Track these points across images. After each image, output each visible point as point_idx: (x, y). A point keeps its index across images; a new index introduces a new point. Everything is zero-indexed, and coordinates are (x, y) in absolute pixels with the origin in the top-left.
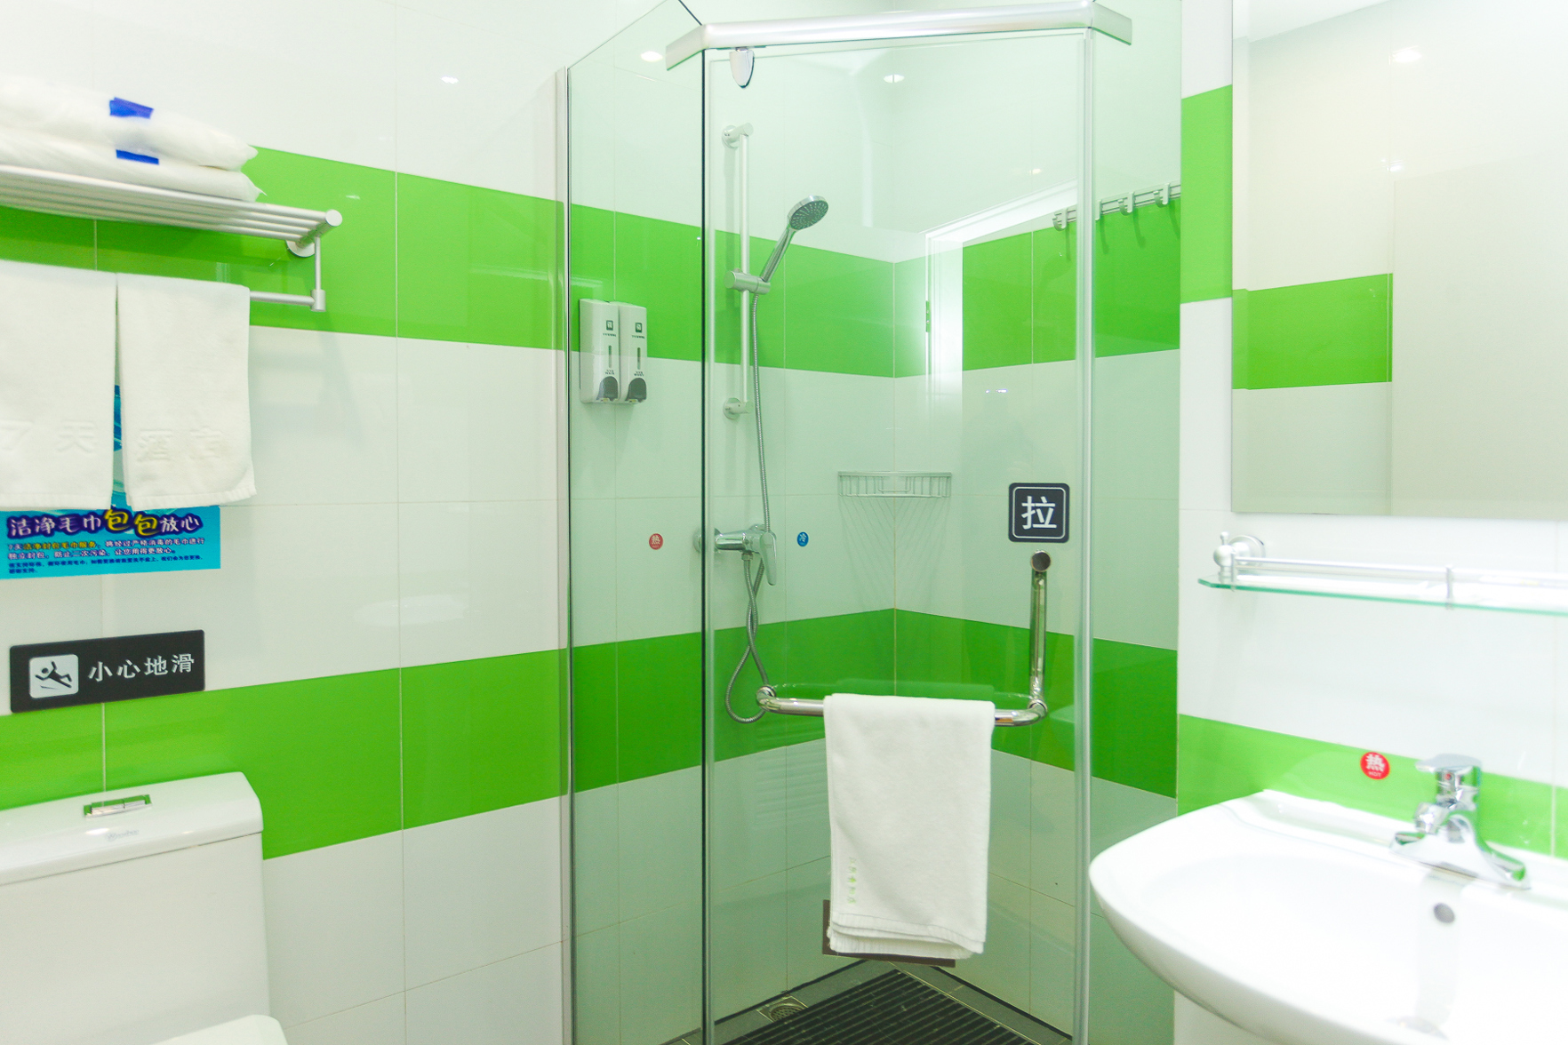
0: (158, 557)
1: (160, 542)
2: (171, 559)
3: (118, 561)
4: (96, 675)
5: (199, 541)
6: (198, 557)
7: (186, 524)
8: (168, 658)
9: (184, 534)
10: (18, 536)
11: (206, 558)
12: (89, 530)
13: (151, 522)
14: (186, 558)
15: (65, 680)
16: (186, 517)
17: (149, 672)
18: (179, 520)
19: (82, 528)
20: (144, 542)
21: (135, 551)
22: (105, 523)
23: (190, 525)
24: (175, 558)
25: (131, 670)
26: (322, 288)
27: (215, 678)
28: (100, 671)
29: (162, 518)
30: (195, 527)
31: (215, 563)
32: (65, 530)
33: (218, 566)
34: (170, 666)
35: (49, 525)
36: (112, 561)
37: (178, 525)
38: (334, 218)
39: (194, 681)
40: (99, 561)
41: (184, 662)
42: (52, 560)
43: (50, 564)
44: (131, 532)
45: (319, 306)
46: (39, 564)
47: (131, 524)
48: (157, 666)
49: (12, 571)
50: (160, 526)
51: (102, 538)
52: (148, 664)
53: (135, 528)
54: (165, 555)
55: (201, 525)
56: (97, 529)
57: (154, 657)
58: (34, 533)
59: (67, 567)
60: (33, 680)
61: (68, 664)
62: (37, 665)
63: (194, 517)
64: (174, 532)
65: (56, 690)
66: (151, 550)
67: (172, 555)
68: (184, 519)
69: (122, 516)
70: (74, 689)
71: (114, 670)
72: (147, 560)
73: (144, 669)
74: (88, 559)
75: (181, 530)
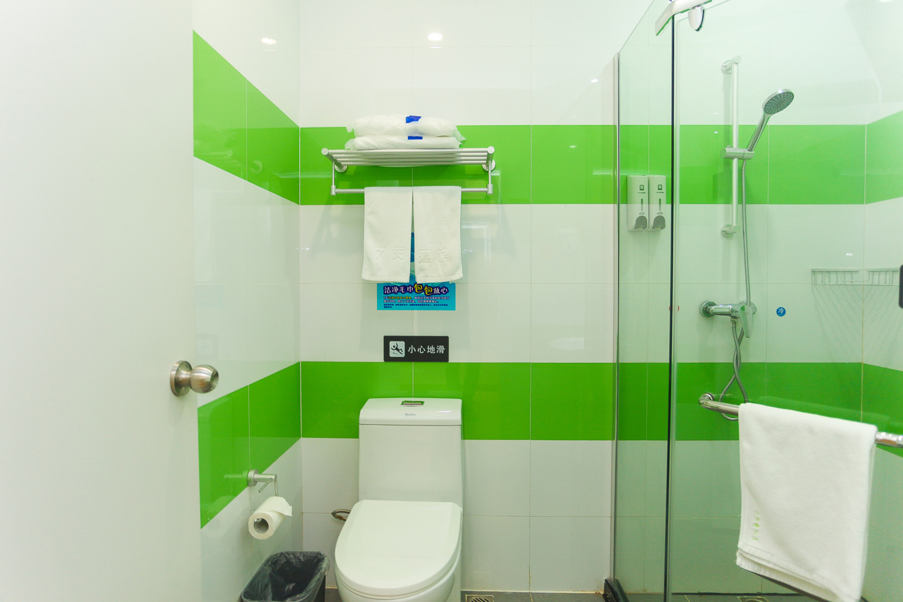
0: (432, 304)
1: (433, 298)
2: (437, 306)
3: (418, 305)
4: (411, 351)
5: (448, 298)
6: (447, 305)
7: (442, 290)
8: (435, 347)
9: (442, 295)
10: (387, 294)
11: (449, 305)
12: (409, 292)
13: (430, 289)
14: (443, 305)
15: (400, 351)
16: (443, 288)
17: (429, 351)
18: (440, 289)
19: (407, 291)
20: (427, 298)
21: (425, 301)
22: (414, 289)
23: (444, 291)
24: (439, 305)
25: (422, 350)
26: (491, 183)
27: (452, 358)
28: (412, 349)
29: (433, 288)
30: (446, 292)
31: (453, 308)
32: (401, 292)
33: (455, 310)
34: (436, 350)
35: (396, 289)
36: (416, 305)
37: (440, 291)
38: (491, 150)
39: (444, 358)
40: (412, 305)
41: (441, 349)
42: (397, 303)
43: (396, 305)
44: (423, 293)
45: (490, 192)
46: (393, 305)
47: (423, 290)
48: (431, 350)
49: (385, 307)
50: (433, 291)
51: (413, 296)
52: (428, 348)
53: (425, 292)
54: (435, 304)
55: (448, 291)
56: (412, 292)
57: (430, 346)
58: (391, 293)
59: (402, 306)
60: (390, 349)
61: (401, 345)
62: (392, 344)
63: (446, 288)
64: (438, 294)
65: (397, 355)
66: (430, 301)
67: (437, 304)
68: (442, 288)
69: (420, 287)
70: (403, 355)
71: (417, 350)
72: (429, 305)
73: (427, 350)
74: (408, 304)
75: (441, 293)
